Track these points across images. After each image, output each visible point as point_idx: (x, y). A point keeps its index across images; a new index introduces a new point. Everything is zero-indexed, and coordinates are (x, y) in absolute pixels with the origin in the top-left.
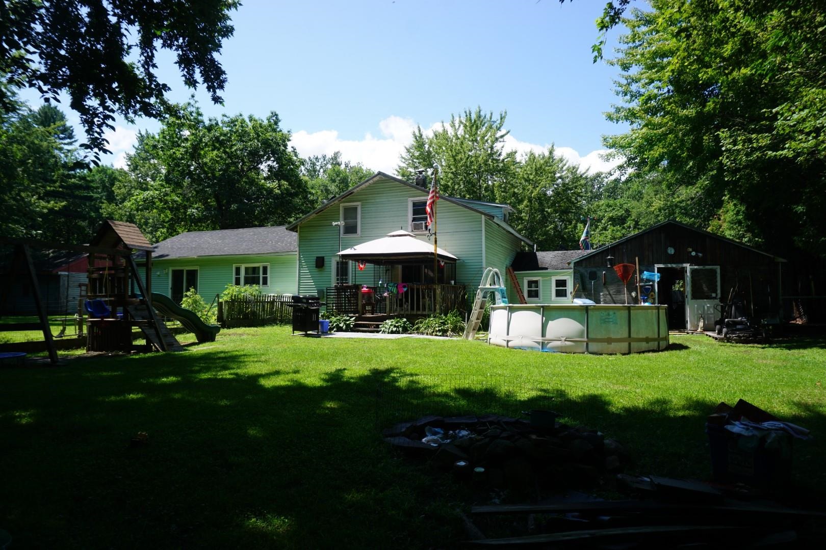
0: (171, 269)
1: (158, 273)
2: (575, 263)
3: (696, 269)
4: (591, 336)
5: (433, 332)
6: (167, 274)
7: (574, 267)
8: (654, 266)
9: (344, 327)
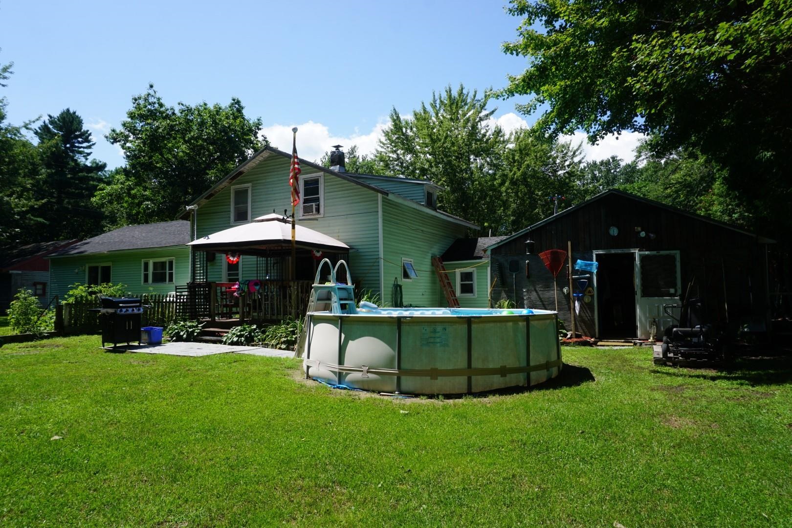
0: (87, 266)
1: (76, 271)
2: (492, 250)
3: (647, 255)
4: (403, 366)
5: (278, 344)
6: (84, 271)
7: (492, 254)
8: (592, 253)
9: (185, 336)
